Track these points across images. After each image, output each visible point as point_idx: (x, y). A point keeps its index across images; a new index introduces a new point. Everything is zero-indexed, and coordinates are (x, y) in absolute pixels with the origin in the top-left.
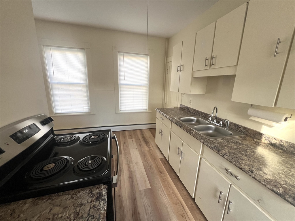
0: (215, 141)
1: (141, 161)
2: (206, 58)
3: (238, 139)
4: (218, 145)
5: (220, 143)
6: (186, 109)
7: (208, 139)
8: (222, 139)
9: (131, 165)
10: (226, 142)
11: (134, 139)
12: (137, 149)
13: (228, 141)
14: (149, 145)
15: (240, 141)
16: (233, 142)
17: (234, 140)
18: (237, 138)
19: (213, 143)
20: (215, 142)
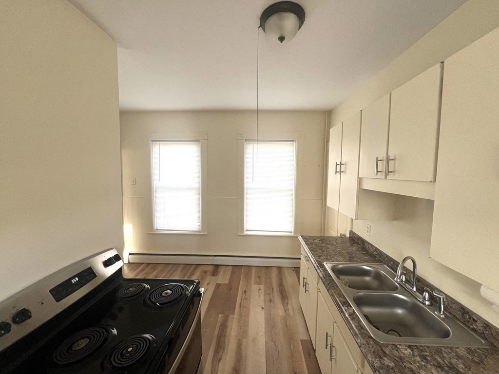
0: (387, 351)
1: (264, 336)
2: (377, 158)
3: (458, 357)
4: (392, 364)
5: (401, 358)
6: (359, 242)
7: (374, 340)
8: (410, 347)
9: (244, 341)
10: (418, 359)
11: (262, 287)
12: (263, 308)
13: (424, 358)
14: (288, 304)
15: (461, 366)
16: (439, 363)
17: (443, 358)
18: (456, 352)
19: (381, 354)
20: (388, 353)
